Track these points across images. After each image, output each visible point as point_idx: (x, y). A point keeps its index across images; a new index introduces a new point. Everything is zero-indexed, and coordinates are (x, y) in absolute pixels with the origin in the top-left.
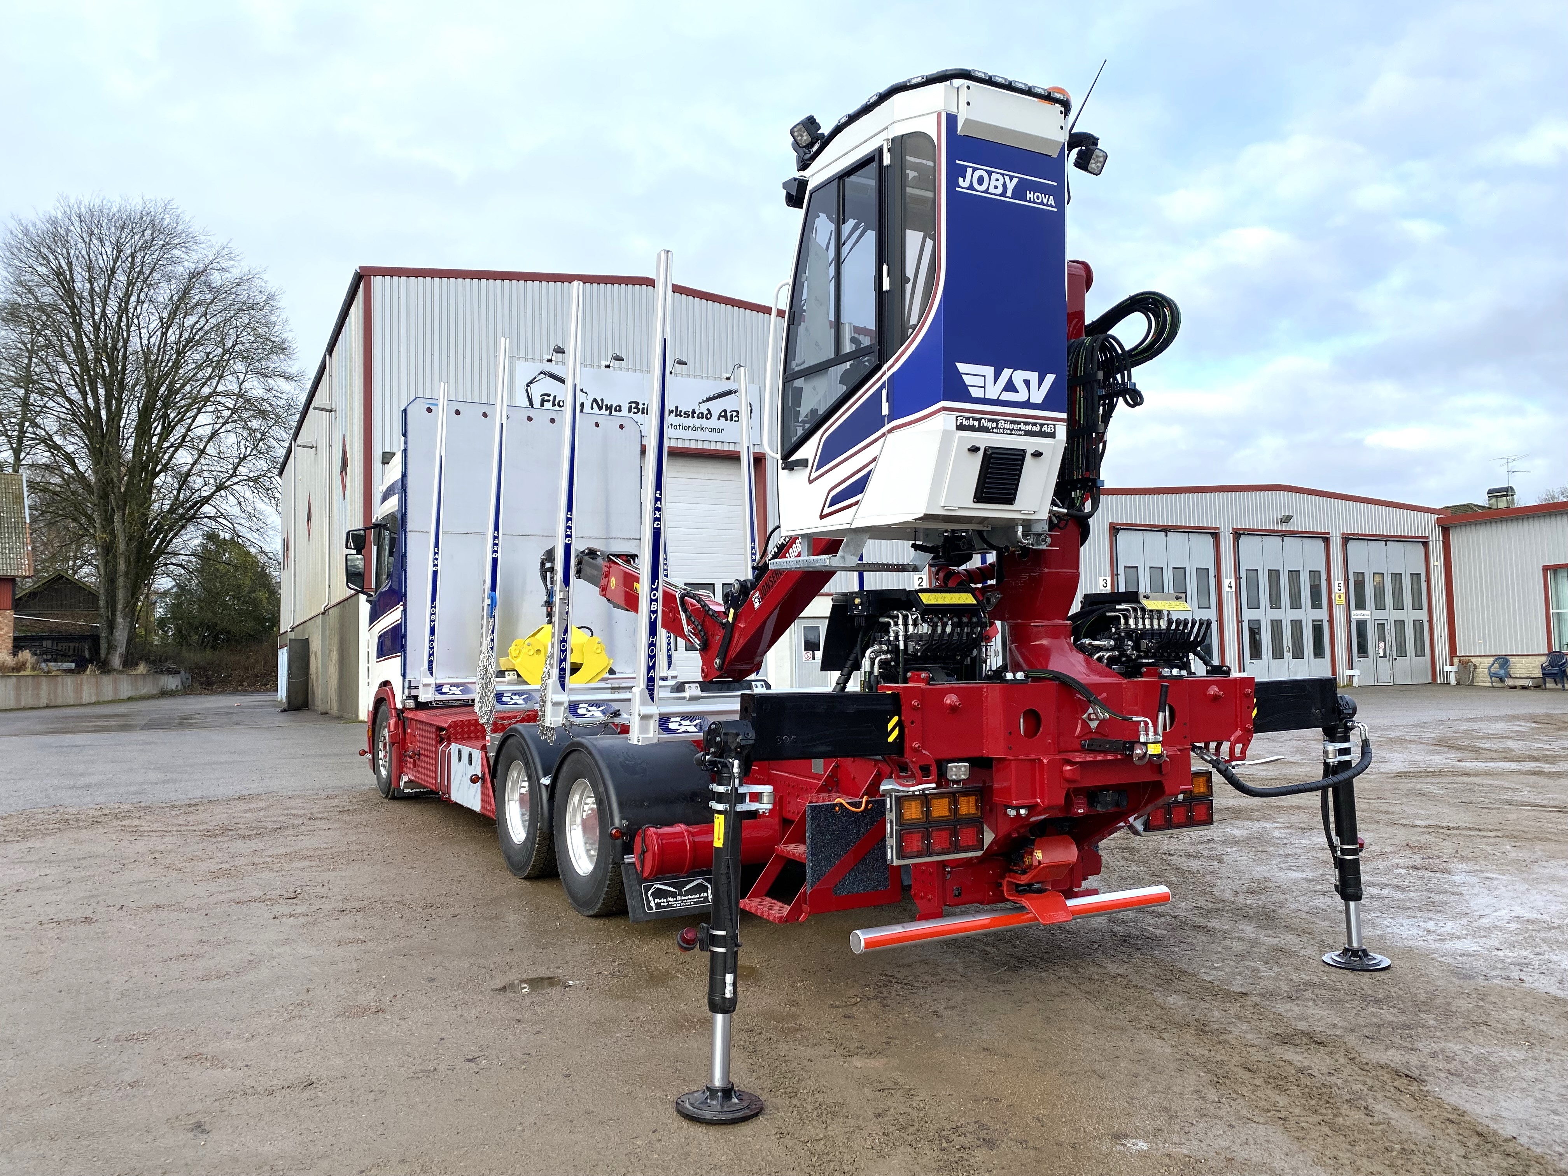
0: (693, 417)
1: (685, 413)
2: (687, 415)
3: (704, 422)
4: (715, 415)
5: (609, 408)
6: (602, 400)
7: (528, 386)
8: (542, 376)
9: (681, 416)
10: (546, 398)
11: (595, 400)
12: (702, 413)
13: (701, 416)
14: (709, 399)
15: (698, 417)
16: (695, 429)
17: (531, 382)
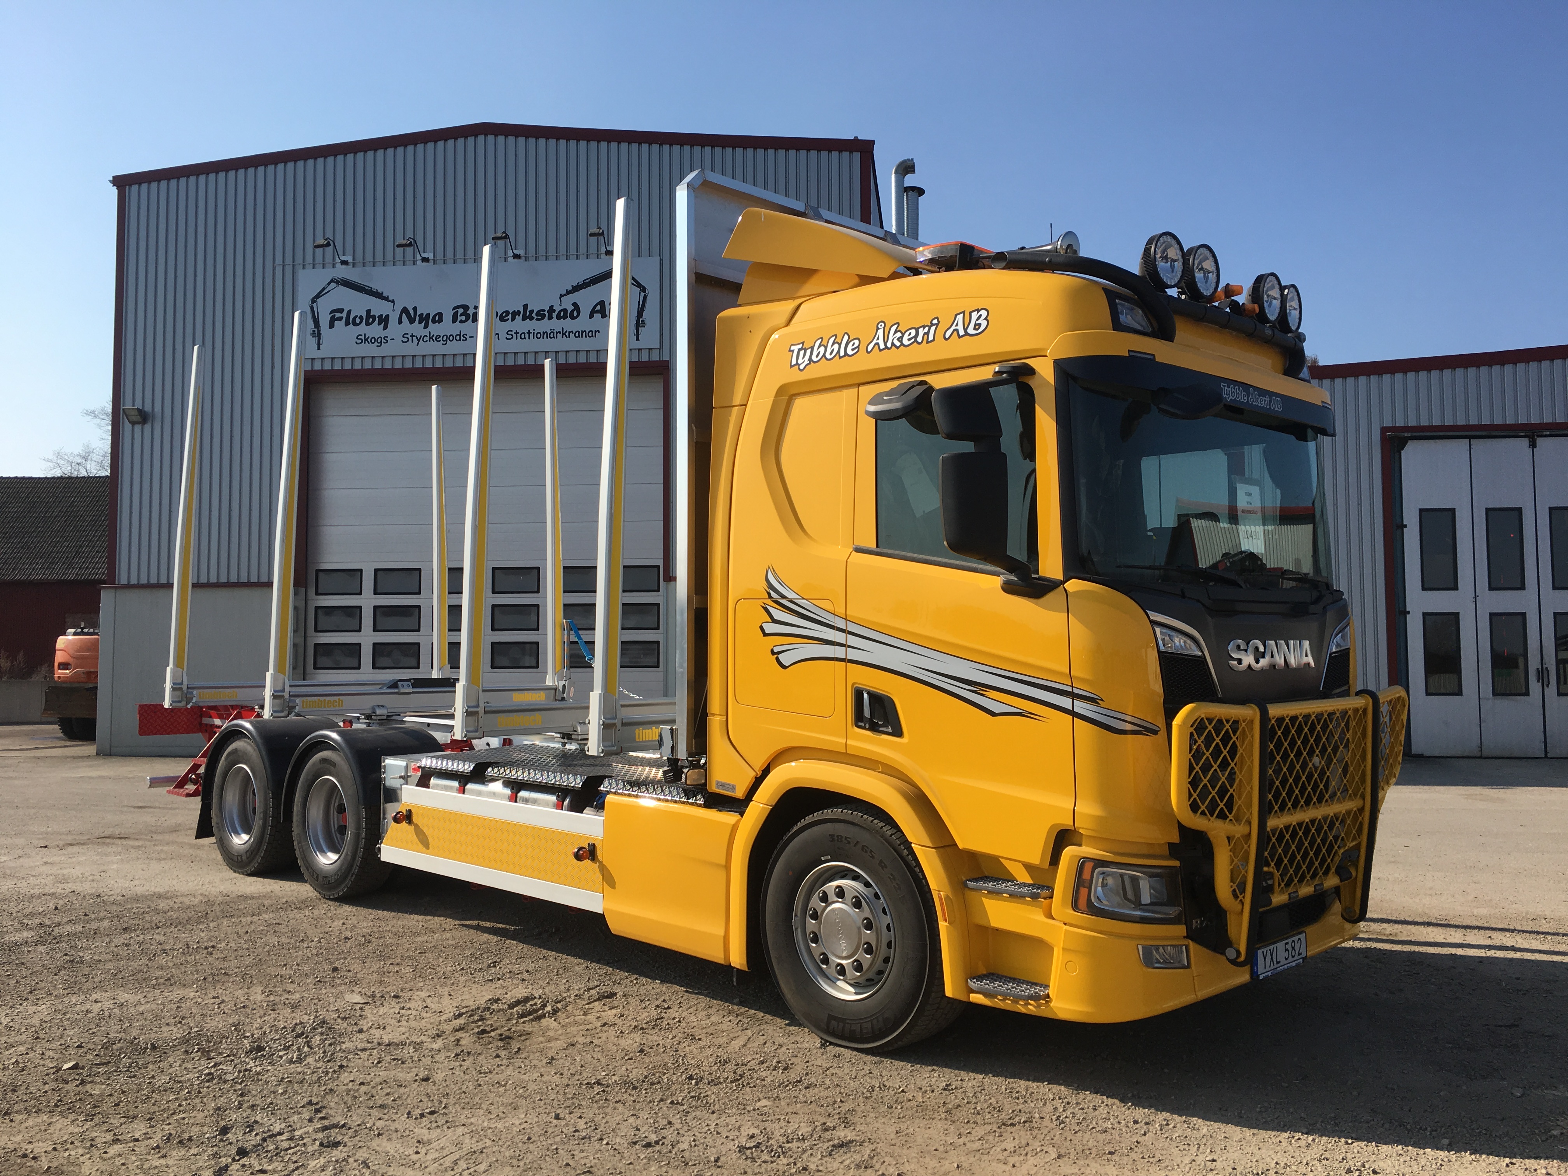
0: (550, 318)
1: (538, 313)
2: (541, 315)
3: (568, 324)
4: (585, 311)
5: (425, 320)
6: (415, 309)
7: (314, 301)
8: (333, 285)
9: (531, 318)
10: (338, 315)
11: (405, 310)
12: (565, 310)
13: (563, 315)
14: (576, 289)
15: (559, 318)
16: (552, 335)
17: (318, 296)
